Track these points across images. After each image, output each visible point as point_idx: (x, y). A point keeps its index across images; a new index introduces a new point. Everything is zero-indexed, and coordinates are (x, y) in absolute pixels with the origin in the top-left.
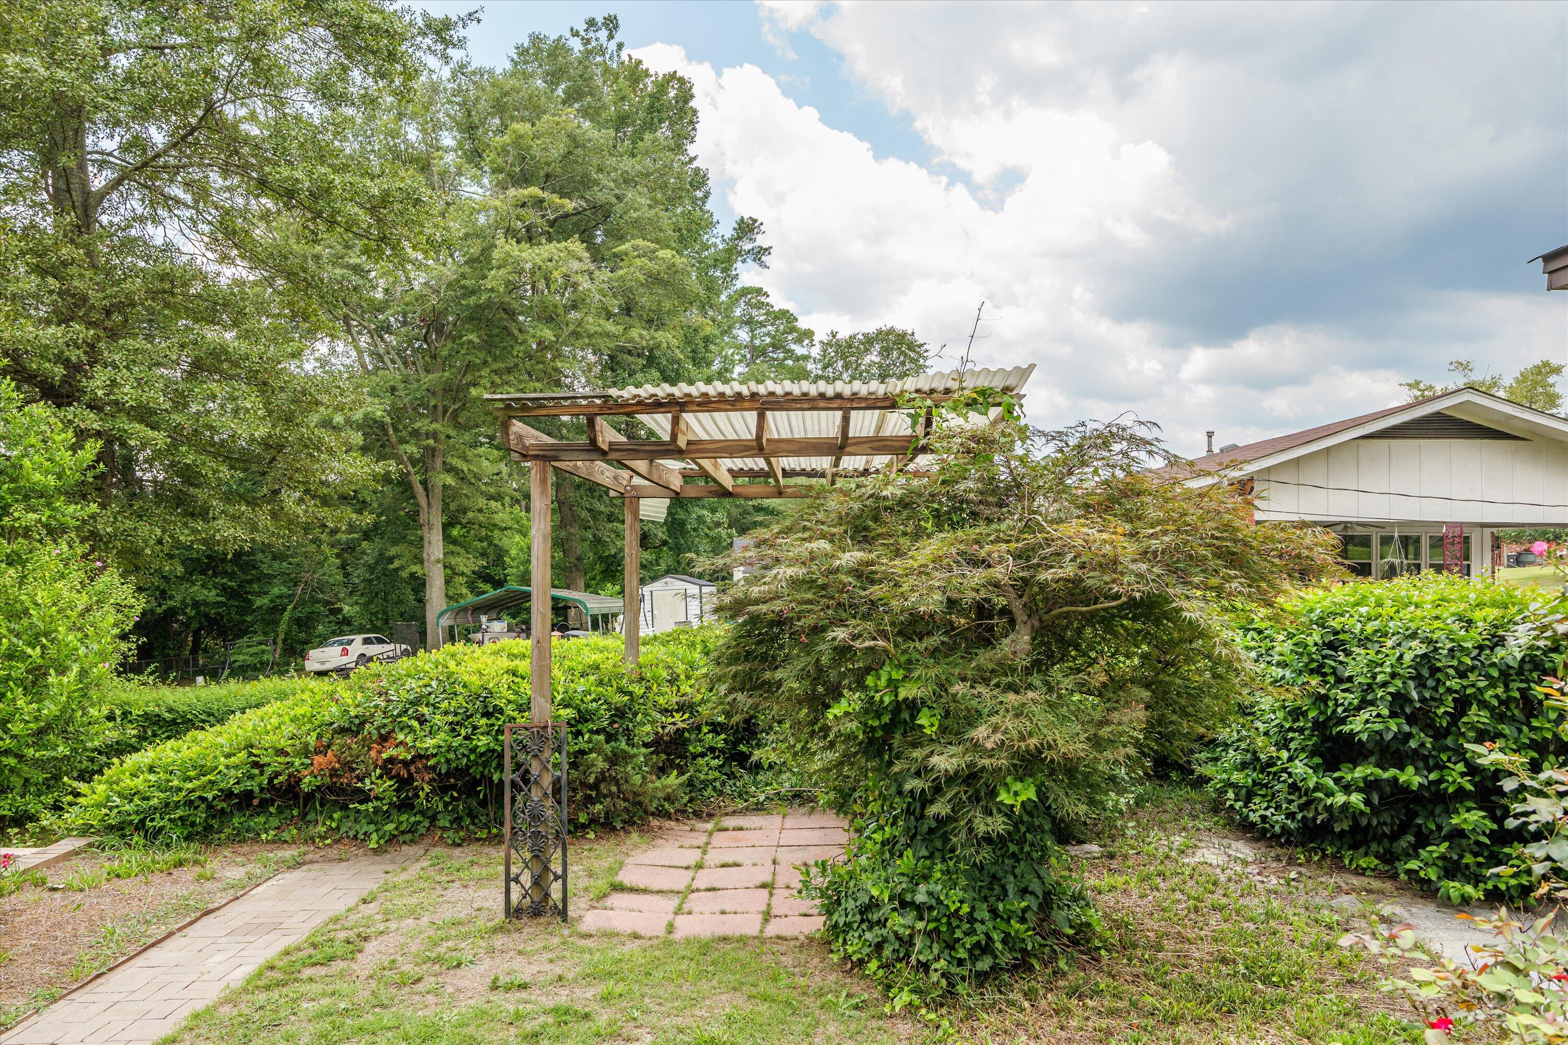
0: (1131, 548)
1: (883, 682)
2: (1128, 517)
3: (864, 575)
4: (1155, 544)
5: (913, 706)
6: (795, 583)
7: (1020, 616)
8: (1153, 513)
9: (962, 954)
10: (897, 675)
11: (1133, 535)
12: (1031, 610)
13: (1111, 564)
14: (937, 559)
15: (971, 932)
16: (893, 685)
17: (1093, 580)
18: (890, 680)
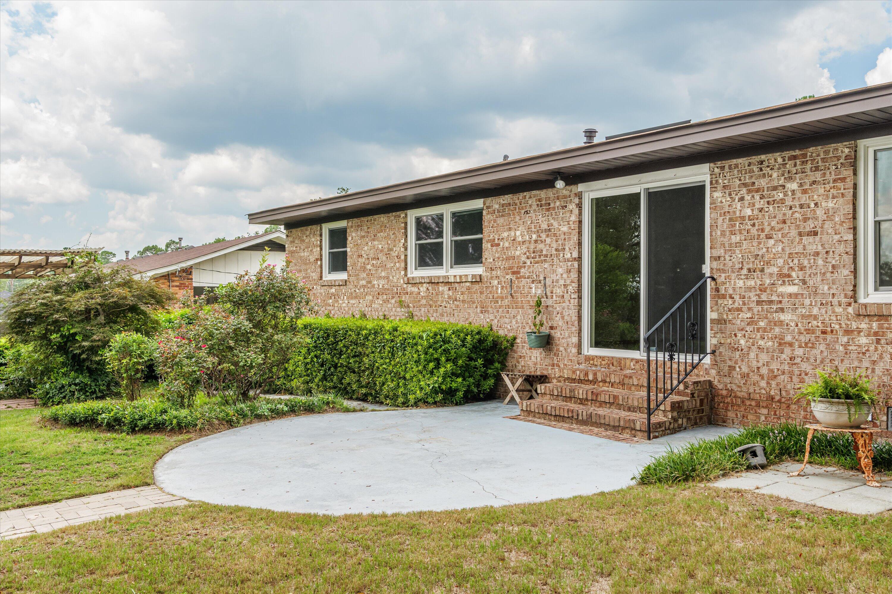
0: (130, 294)
1: (66, 329)
2: (129, 287)
3: (61, 302)
4: (135, 293)
5: (75, 334)
6: (42, 304)
7: (101, 312)
8: (135, 287)
9: (88, 394)
10: (70, 327)
11: (130, 292)
12: (104, 311)
13: (125, 298)
14: (81, 297)
15: (90, 389)
16: (68, 330)
17: (121, 302)
18: (68, 328)
